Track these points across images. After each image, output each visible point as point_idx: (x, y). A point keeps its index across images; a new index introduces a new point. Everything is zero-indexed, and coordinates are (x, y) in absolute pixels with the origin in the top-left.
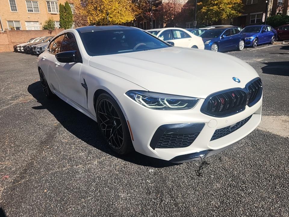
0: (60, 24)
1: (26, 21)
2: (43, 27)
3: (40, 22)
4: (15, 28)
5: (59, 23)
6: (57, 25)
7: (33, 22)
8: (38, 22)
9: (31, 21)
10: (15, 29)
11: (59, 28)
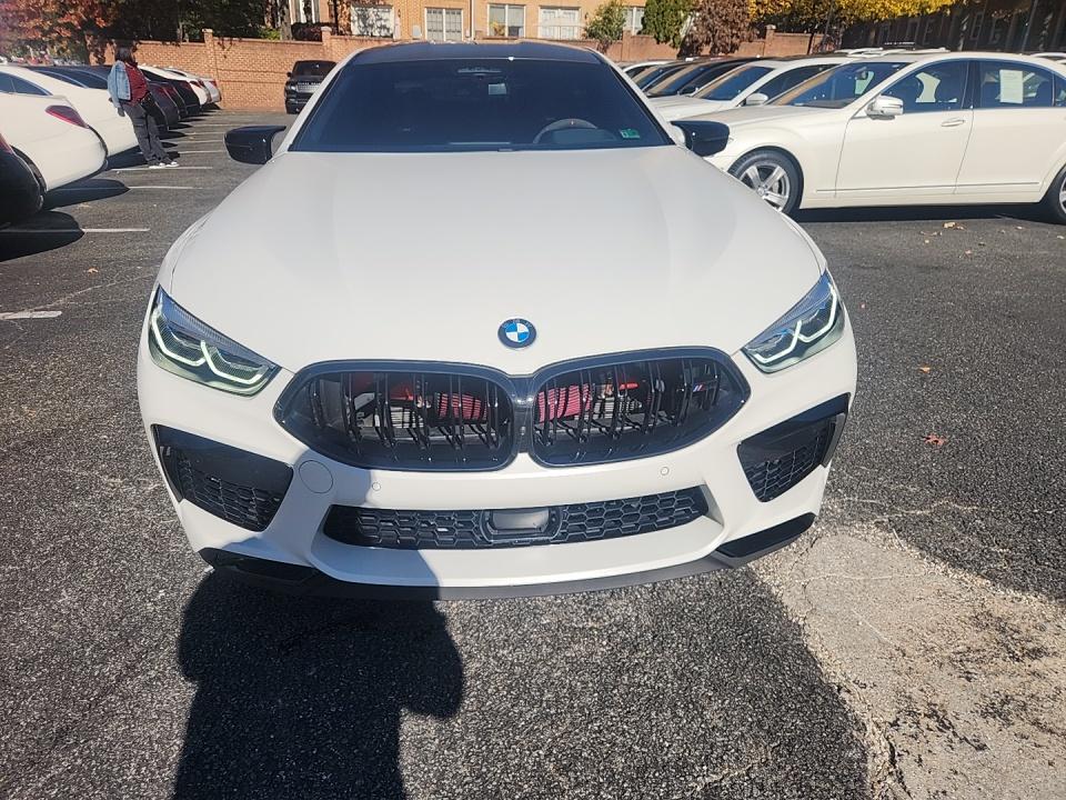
0: (643, 19)
1: (542, 7)
2: (586, 30)
3: (583, 10)
4: (507, 29)
5: (642, 14)
6: (633, 23)
7: (562, 8)
8: (577, 9)
9: (559, 4)
10: (506, 34)
11: (639, 33)
